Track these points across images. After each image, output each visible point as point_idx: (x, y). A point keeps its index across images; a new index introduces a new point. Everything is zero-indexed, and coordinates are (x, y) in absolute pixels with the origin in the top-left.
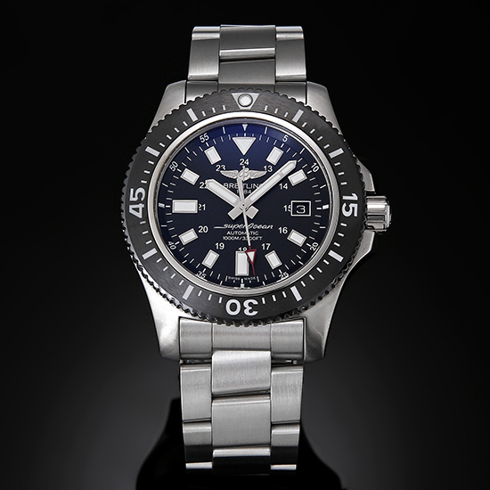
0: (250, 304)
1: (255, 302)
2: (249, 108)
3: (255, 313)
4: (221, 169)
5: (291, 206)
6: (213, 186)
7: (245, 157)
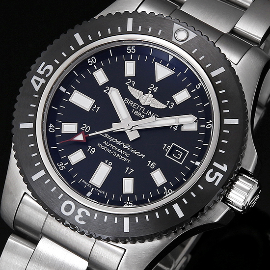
0: (83, 213)
1: (88, 214)
2: (181, 43)
3: (83, 223)
4: (131, 84)
5: (170, 148)
6: (114, 95)
7: (157, 84)
